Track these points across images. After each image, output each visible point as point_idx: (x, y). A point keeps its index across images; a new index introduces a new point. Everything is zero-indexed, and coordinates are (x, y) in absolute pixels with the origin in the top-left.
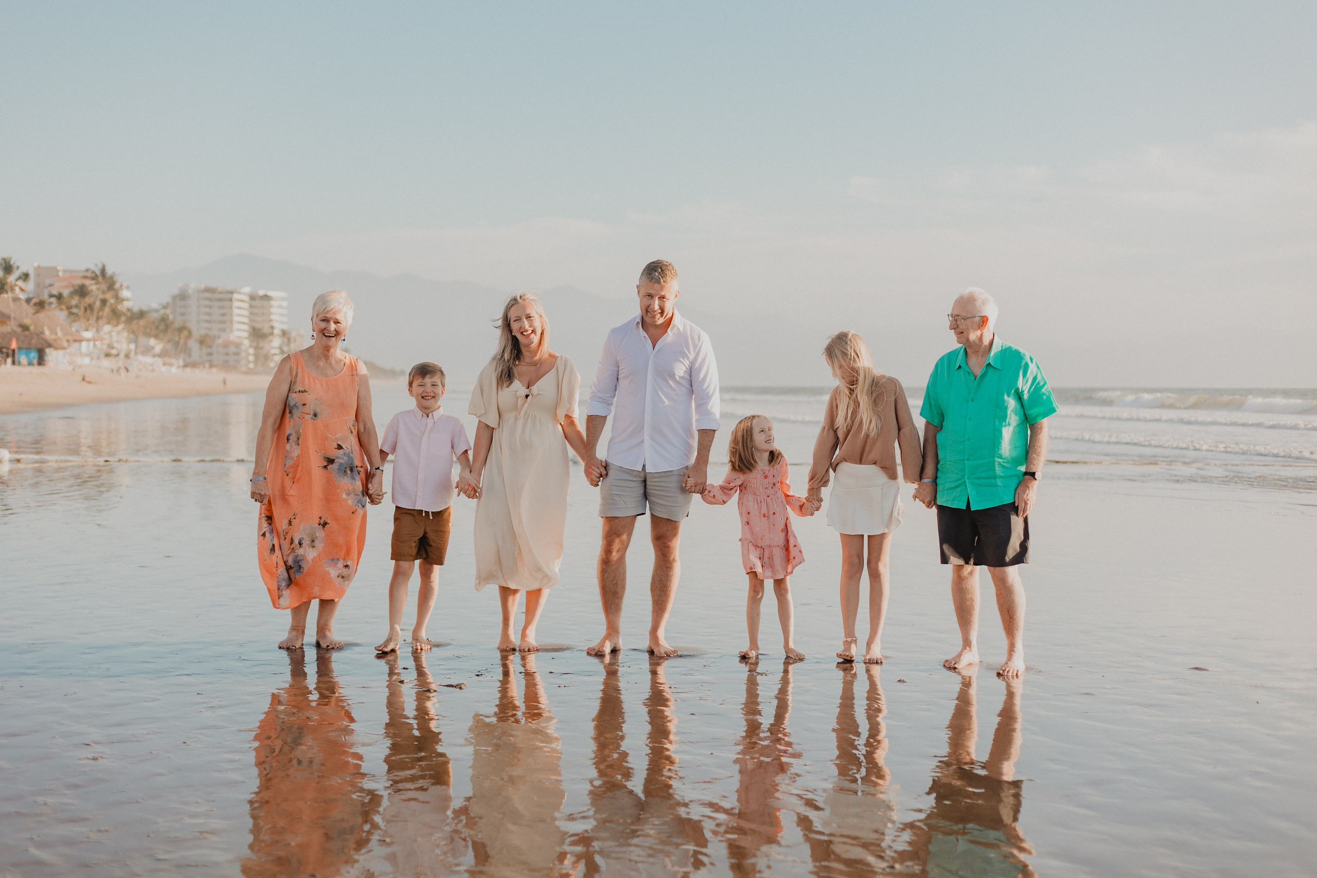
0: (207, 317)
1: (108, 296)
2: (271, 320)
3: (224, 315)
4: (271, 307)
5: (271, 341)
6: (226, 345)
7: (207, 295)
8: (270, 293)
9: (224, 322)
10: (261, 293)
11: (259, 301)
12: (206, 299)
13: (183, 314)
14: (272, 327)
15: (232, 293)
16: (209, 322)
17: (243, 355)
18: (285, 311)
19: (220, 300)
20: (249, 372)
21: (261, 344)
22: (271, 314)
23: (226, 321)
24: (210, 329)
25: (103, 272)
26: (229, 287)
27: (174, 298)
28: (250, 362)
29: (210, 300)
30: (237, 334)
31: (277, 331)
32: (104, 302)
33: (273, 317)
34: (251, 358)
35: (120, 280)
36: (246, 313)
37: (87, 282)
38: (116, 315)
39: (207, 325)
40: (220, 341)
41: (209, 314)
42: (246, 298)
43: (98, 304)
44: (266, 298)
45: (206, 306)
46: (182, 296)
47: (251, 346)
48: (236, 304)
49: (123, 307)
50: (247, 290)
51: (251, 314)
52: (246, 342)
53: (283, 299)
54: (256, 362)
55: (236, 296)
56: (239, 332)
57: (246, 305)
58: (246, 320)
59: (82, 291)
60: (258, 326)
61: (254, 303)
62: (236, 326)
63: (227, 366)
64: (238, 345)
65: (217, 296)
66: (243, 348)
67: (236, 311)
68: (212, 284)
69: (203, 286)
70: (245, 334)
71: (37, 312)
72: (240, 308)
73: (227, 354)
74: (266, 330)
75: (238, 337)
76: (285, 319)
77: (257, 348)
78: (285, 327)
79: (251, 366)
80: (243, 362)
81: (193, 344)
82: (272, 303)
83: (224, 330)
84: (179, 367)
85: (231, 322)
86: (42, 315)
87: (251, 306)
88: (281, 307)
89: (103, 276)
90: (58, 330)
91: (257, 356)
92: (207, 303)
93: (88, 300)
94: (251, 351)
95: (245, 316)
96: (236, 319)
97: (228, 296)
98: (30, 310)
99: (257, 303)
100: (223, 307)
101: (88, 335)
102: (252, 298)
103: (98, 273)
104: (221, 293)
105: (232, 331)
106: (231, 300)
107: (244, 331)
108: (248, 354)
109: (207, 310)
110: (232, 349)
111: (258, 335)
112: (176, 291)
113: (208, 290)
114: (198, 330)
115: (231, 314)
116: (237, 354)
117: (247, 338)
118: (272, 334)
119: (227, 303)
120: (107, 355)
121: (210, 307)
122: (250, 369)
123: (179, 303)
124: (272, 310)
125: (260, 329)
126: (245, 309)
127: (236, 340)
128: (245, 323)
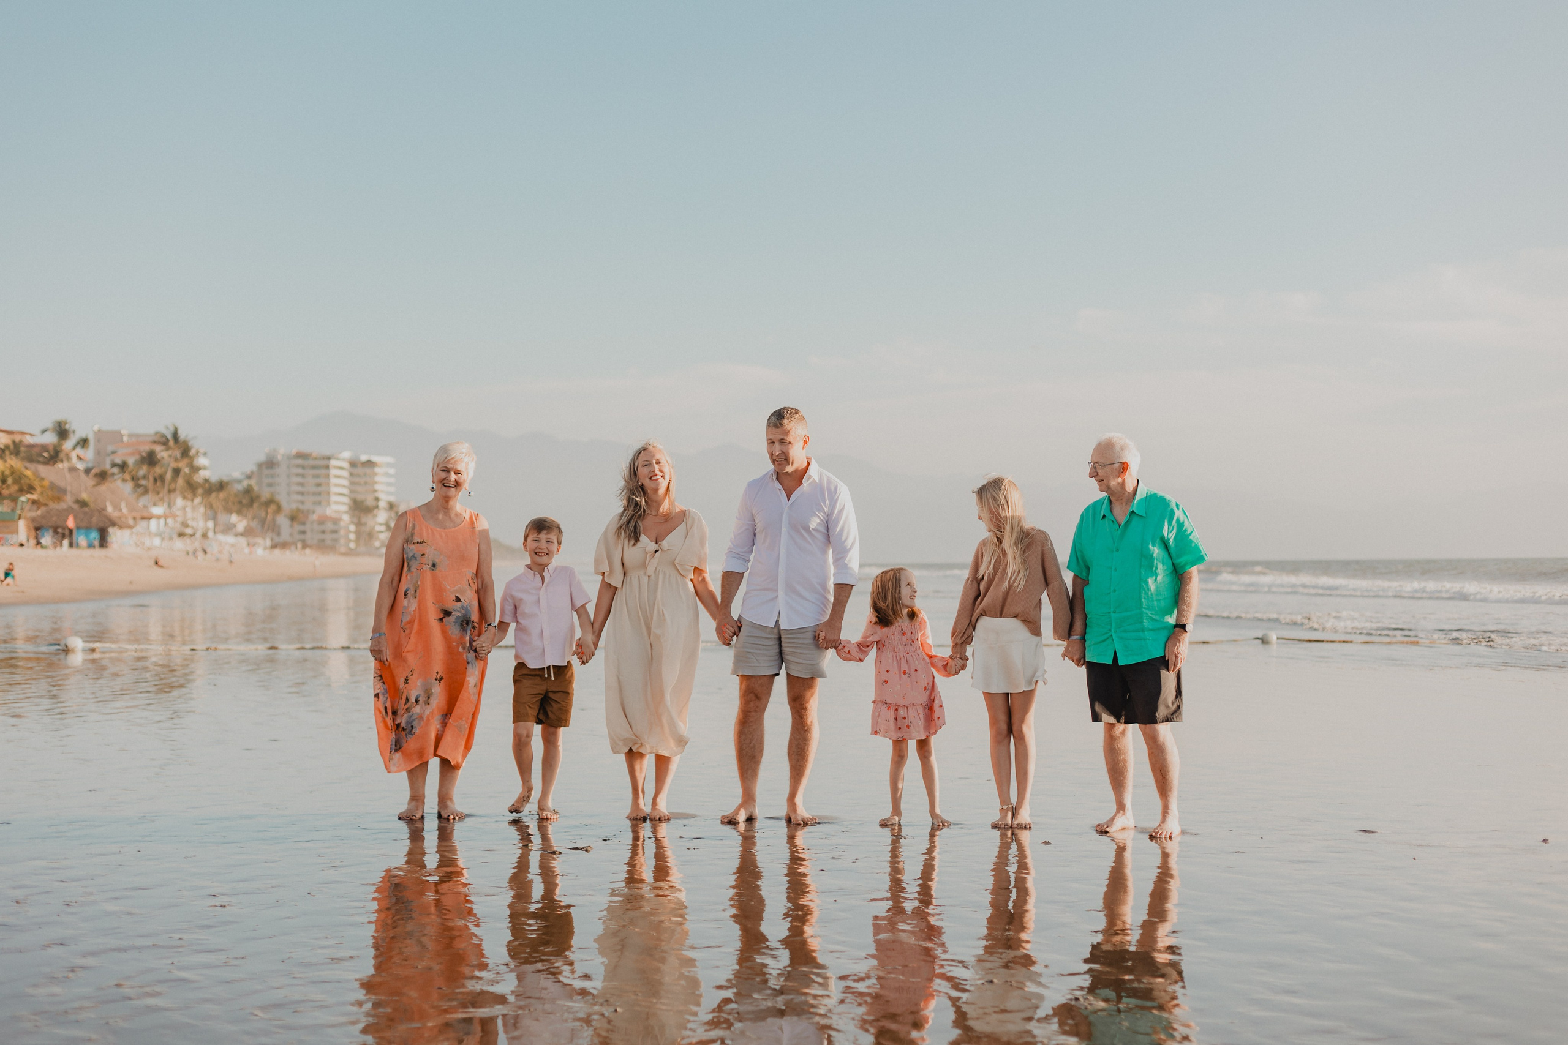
0: (300, 489)
1: (183, 465)
2: (375, 491)
3: (319, 485)
4: (376, 474)
5: (375, 516)
6: (322, 521)
7: (300, 461)
8: (374, 459)
10: (364, 458)
11: (361, 468)
12: (298, 466)
13: (270, 485)
14: (377, 499)
15: (329, 458)
16: (302, 494)
17: (342, 532)
18: (392, 480)
19: (314, 467)
20: (350, 553)
21: (364, 520)
22: (376, 483)
23: (321, 493)
24: (302, 503)
25: (175, 436)
26: (327, 452)
27: (260, 466)
28: (350, 541)
29: (303, 467)
30: (334, 507)
31: (382, 504)
32: (177, 472)
33: (377, 487)
34: (352, 536)
35: (196, 445)
36: (345, 482)
37: (158, 448)
38: (192, 487)
39: (300, 498)
40: (314, 517)
41: (302, 484)
42: (346, 465)
43: (169, 475)
44: (370, 464)
45: (297, 475)
46: (270, 464)
47: (352, 522)
48: (333, 472)
49: (200, 477)
50: (347, 455)
51: (352, 483)
52: (346, 518)
53: (389, 465)
54: (357, 541)
55: (333, 462)
56: (338, 505)
57: (345, 474)
58: (345, 491)
59: (150, 459)
60: (360, 497)
61: (355, 471)
62: (334, 498)
63: (322, 547)
64: (336, 521)
65: (311, 462)
66: (342, 524)
67: (333, 480)
68: (305, 448)
69: (294, 452)
70: (344, 508)
71: (98, 484)
72: (338, 477)
73: (323, 532)
74: (370, 502)
75: (336, 512)
76: (392, 489)
77: (359, 524)
78: (392, 499)
79: (352, 545)
80: (342, 541)
81: (283, 521)
82: (377, 470)
83: (320, 503)
84: (265, 548)
85: (328, 493)
86: (103, 488)
87: (351, 474)
88: (387, 474)
89: (176, 441)
90: (123, 505)
91: (358, 534)
92: (300, 471)
93: (158, 470)
94: (352, 528)
95: (344, 486)
96: (334, 489)
97: (324, 462)
98: (90, 481)
99: (359, 470)
100: (317, 476)
101: (157, 510)
102: (353, 464)
103: (169, 436)
104: (316, 459)
105: (328, 504)
106: (327, 467)
107: (344, 504)
108: (349, 532)
109: (299, 479)
110: (329, 526)
111: (360, 508)
112: (262, 458)
113: (301, 456)
114: (289, 504)
115: (328, 484)
116: (335, 532)
117: (346, 512)
118: (377, 507)
119: (323, 471)
120: (181, 535)
121: (303, 476)
122: (351, 549)
123: (266, 472)
124: (377, 479)
125: (362, 502)
126: (345, 478)
127: (334, 515)
128: (344, 495)
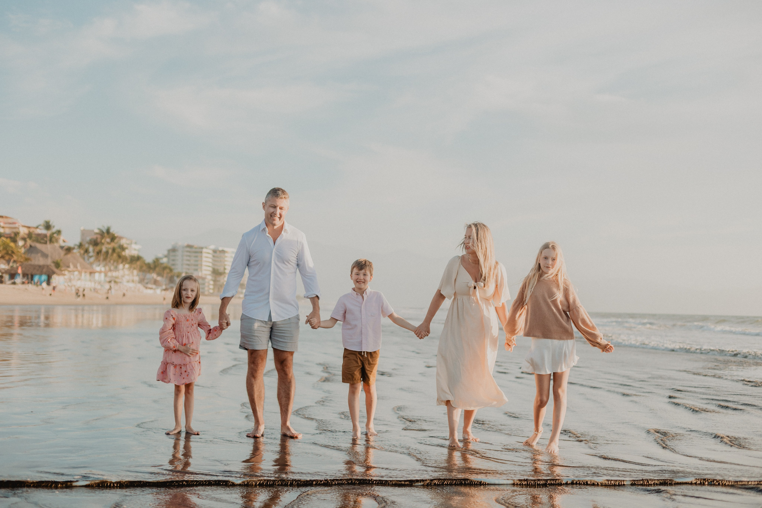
0: (188, 263)
2: (225, 265)
3: (197, 261)
4: (225, 257)
7: (188, 249)
8: (225, 249)
9: (197, 265)
10: (220, 249)
11: (218, 253)
12: (187, 251)
13: (173, 260)
14: (225, 269)
15: (202, 248)
16: (188, 265)
17: (207, 284)
19: (196, 252)
20: (210, 295)
21: (218, 279)
22: (225, 261)
24: (189, 269)
25: (108, 231)
26: (201, 245)
27: (169, 251)
28: (210, 289)
29: (189, 252)
30: (204, 272)
33: (225, 263)
34: (211, 287)
36: (210, 260)
37: (99, 237)
38: (122, 259)
39: (187, 267)
41: (189, 260)
42: (211, 252)
44: (223, 252)
45: (187, 256)
46: (174, 250)
47: (212, 280)
48: (204, 255)
49: (127, 253)
50: (213, 247)
51: (214, 260)
52: (209, 277)
54: (213, 289)
55: (204, 250)
56: (206, 271)
57: (210, 256)
58: (210, 265)
59: (95, 243)
60: (216, 267)
61: (215, 255)
62: (204, 268)
64: (204, 279)
65: (193, 250)
66: (207, 280)
67: (204, 259)
68: (191, 243)
69: (186, 244)
70: (209, 273)
72: (207, 257)
74: (221, 270)
75: (205, 274)
77: (215, 281)
79: (211, 291)
80: (206, 289)
82: (226, 254)
83: (197, 270)
85: (201, 265)
87: (214, 256)
89: (107, 233)
91: (214, 285)
92: (188, 254)
93: (99, 248)
94: (212, 283)
95: (209, 262)
96: (204, 263)
97: (200, 250)
99: (218, 254)
100: (196, 257)
102: (215, 251)
103: (105, 231)
104: (196, 248)
105: (201, 271)
106: (201, 252)
107: (209, 271)
108: (209, 284)
109: (188, 258)
111: (217, 273)
112: (170, 247)
113: (189, 246)
114: (182, 270)
115: (201, 261)
116: (204, 284)
117: (209, 275)
118: (224, 273)
119: (199, 254)
121: (189, 256)
122: (211, 293)
123: (172, 254)
124: (226, 259)
125: (218, 270)
126: (210, 258)
127: (204, 276)
128: (209, 266)
